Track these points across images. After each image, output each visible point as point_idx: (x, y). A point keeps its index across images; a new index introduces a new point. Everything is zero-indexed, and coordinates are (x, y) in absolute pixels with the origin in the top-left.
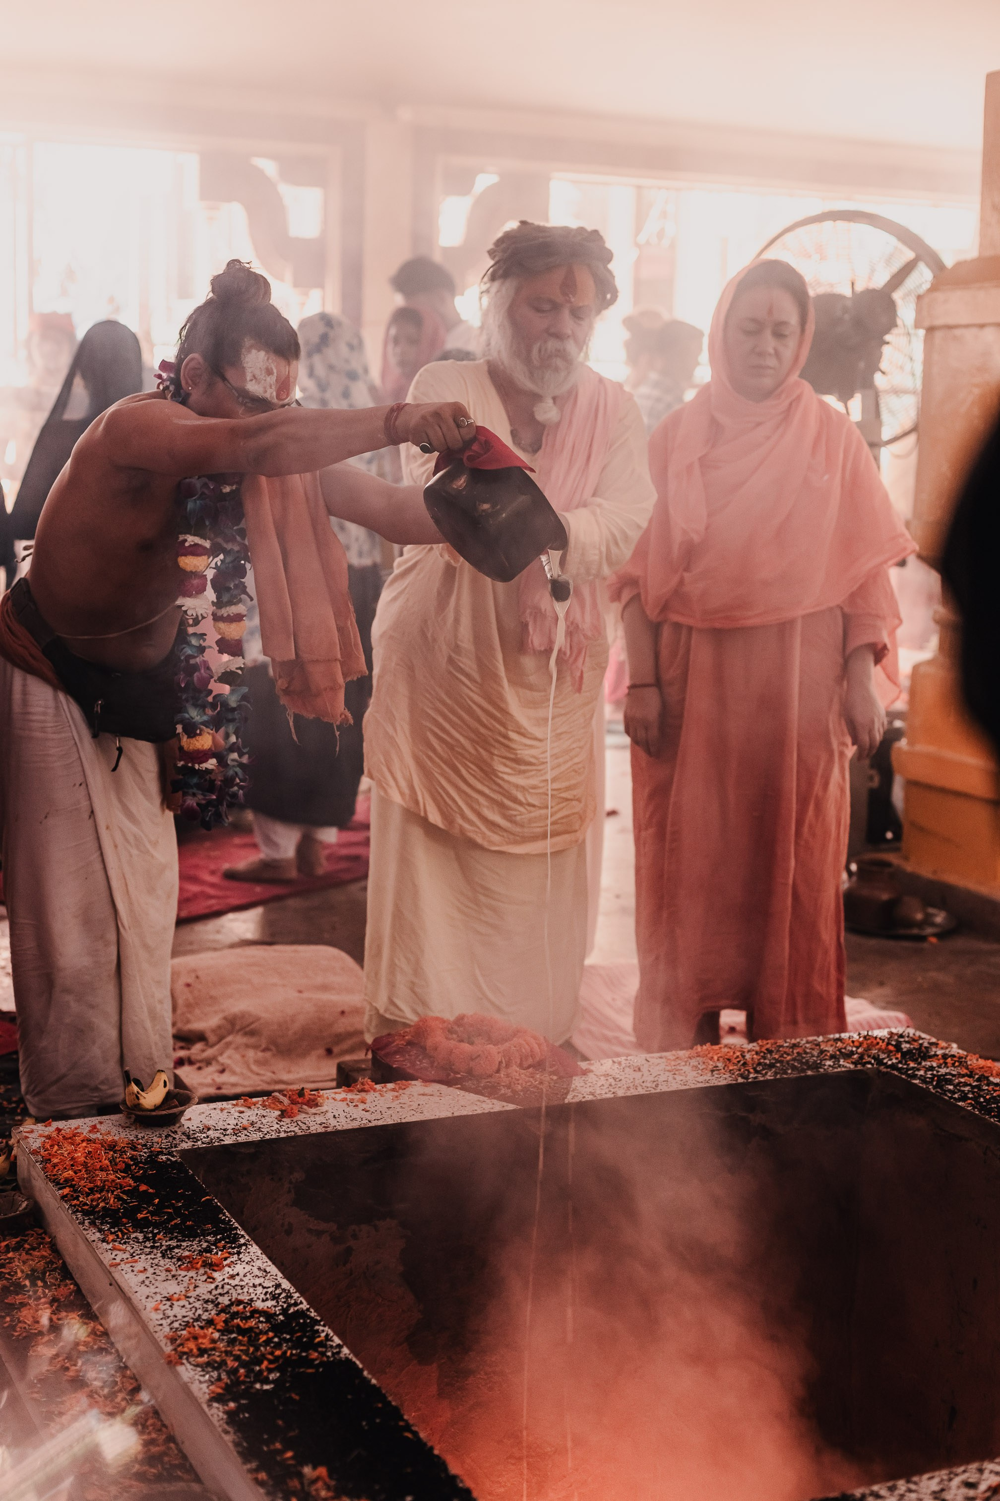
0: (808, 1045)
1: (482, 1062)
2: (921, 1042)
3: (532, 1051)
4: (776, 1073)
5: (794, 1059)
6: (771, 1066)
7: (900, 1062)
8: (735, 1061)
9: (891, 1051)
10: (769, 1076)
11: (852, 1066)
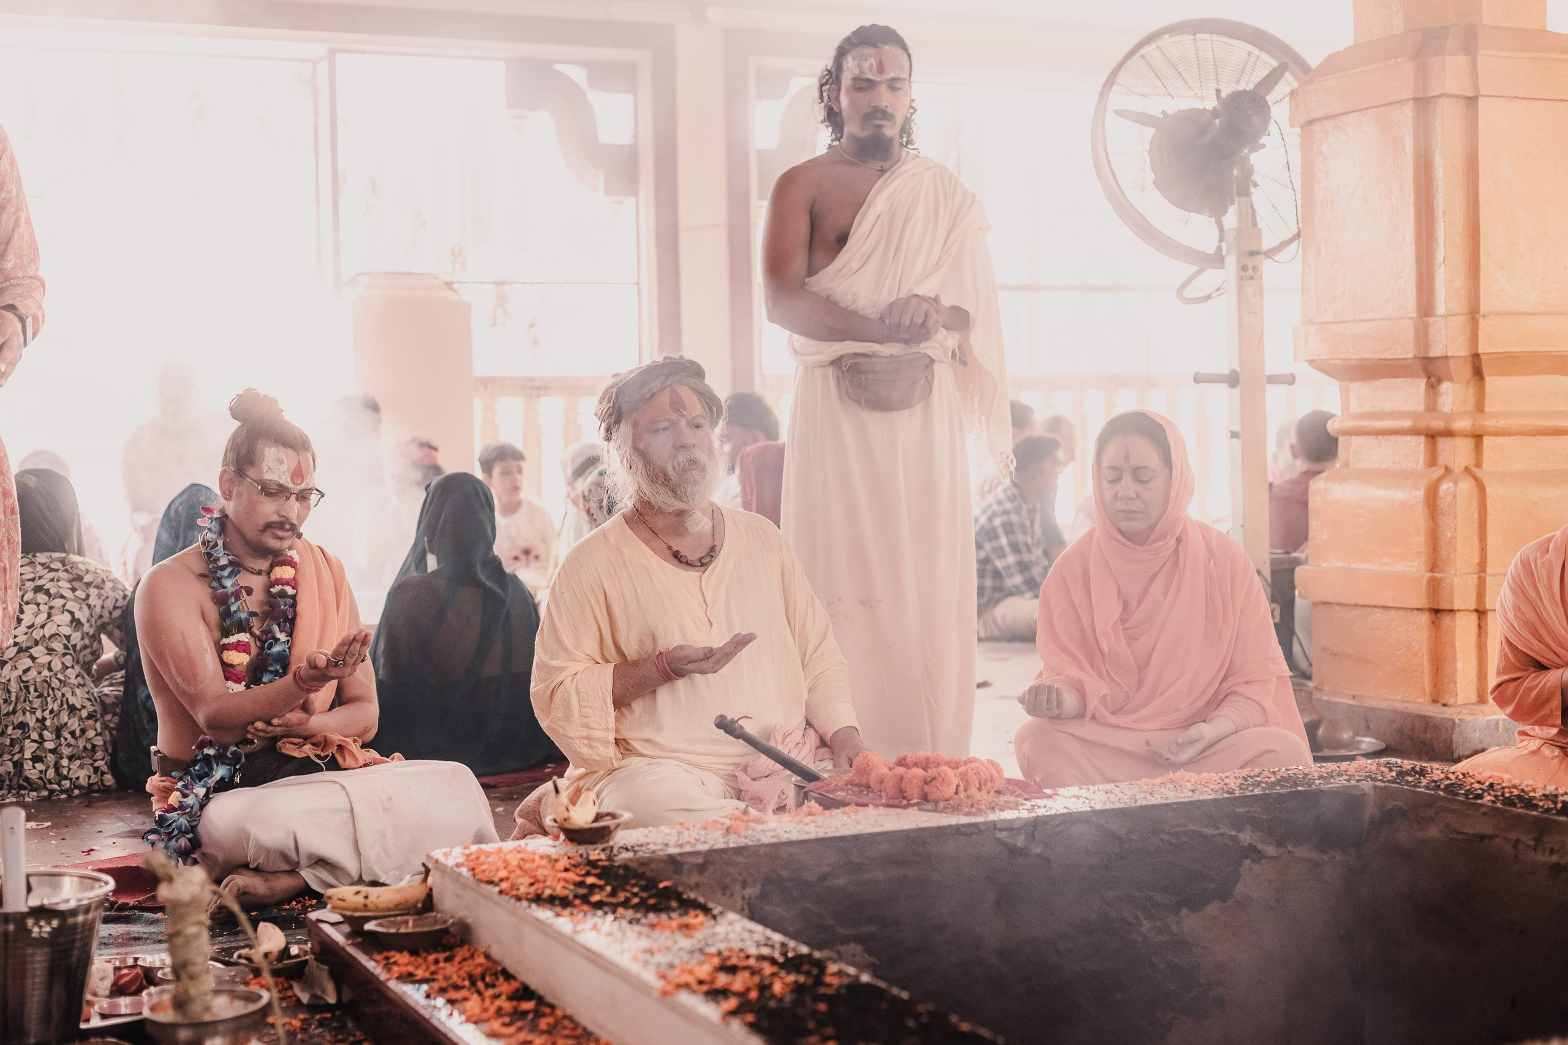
1: (938, 784)
3: (991, 777)
4: (1263, 791)
5: (1279, 781)
6: (1256, 786)
7: (1397, 779)
10: (1257, 791)
11: (1344, 783)
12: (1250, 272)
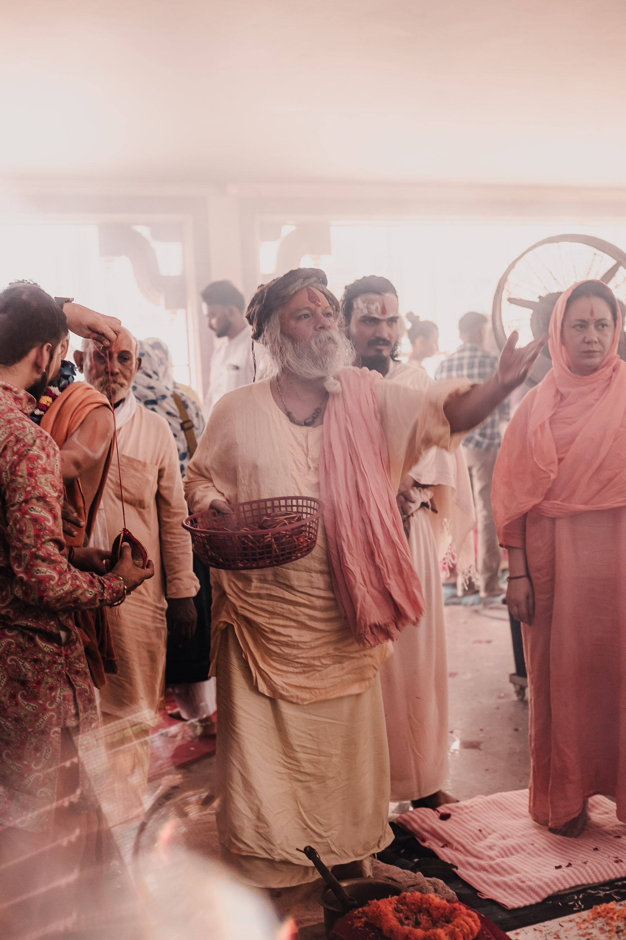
3: (471, 929)
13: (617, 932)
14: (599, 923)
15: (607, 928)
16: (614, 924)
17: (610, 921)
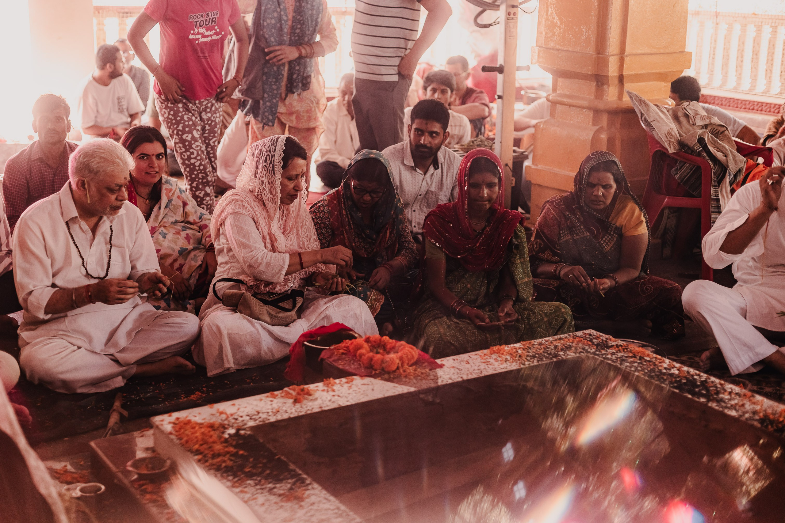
0: (547, 343)
1: (389, 364)
2: (601, 338)
4: (538, 361)
5: (544, 352)
6: (534, 357)
7: (596, 351)
8: (514, 355)
9: (590, 345)
10: (535, 363)
11: (574, 354)
12: (512, 16)
13: (506, 361)
14: (494, 356)
15: (499, 359)
16: (503, 356)
17: (501, 355)
